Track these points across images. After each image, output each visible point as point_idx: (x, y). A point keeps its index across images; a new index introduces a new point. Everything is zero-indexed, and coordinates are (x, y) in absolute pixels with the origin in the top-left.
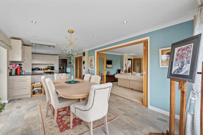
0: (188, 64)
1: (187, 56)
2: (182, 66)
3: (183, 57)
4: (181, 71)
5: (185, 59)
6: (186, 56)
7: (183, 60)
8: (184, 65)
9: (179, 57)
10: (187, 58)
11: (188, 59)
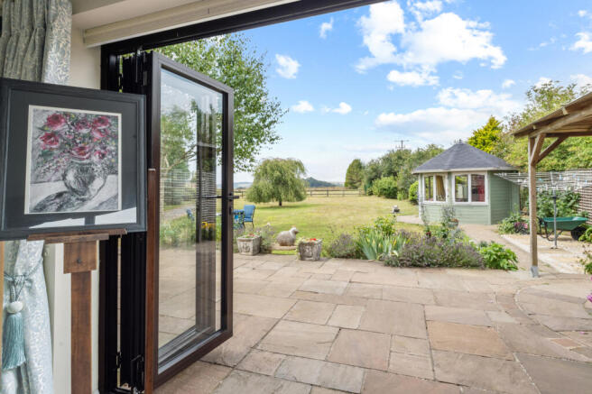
0: (110, 177)
1: (104, 148)
2: (86, 184)
3: (82, 148)
4: (83, 200)
5: (95, 158)
6: (98, 148)
7: (88, 161)
8: (92, 178)
9: (60, 148)
10: (103, 156)
11: (109, 159)
